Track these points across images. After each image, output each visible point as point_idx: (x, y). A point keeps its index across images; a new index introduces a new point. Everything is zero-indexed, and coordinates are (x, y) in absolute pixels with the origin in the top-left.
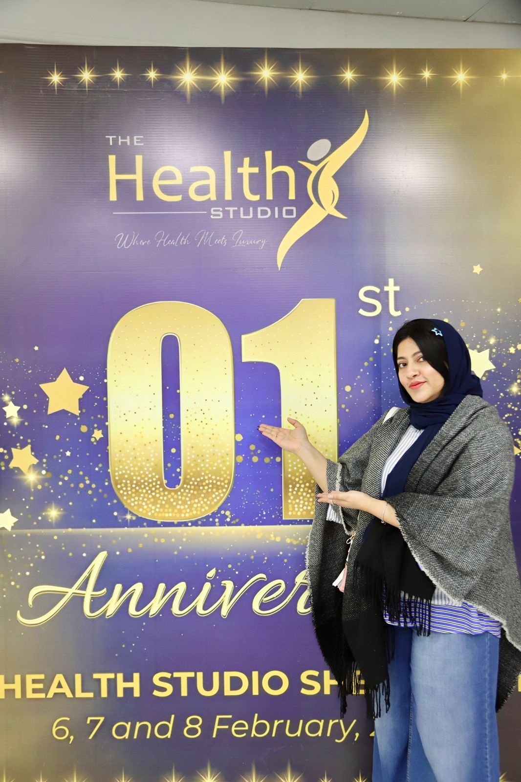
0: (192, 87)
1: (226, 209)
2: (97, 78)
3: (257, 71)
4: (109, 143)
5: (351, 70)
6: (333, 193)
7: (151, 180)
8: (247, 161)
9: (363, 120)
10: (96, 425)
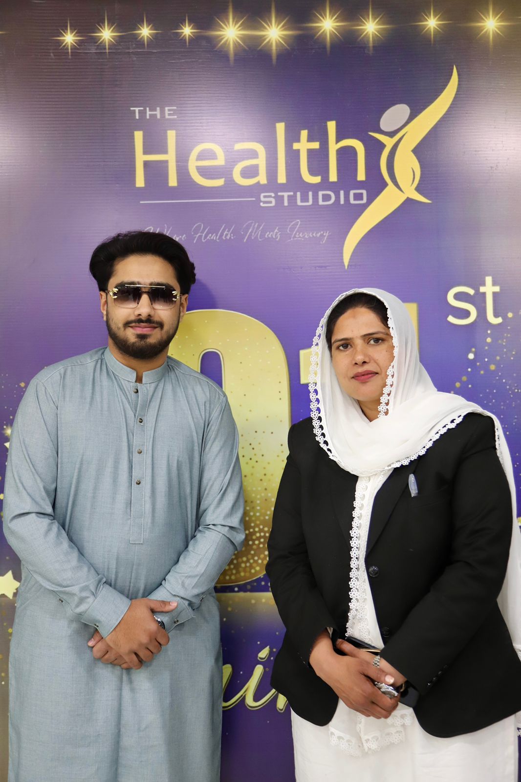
0: (236, 44)
1: (279, 194)
2: (120, 36)
3: (317, 23)
4: (135, 116)
5: (435, 16)
6: (414, 172)
7: (187, 161)
8: (304, 134)
9: (450, 79)
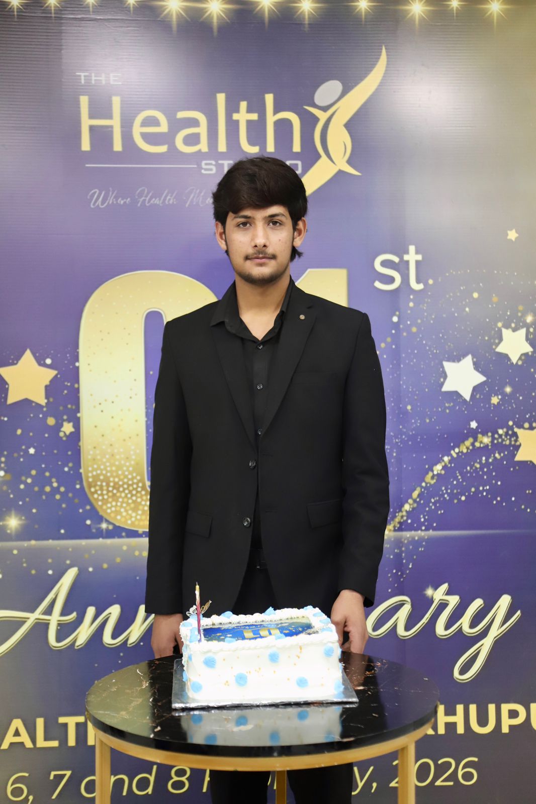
0: (179, 16)
2: (65, 2)
4: (81, 81)
6: (345, 145)
9: (379, 58)
10: (65, 417)
